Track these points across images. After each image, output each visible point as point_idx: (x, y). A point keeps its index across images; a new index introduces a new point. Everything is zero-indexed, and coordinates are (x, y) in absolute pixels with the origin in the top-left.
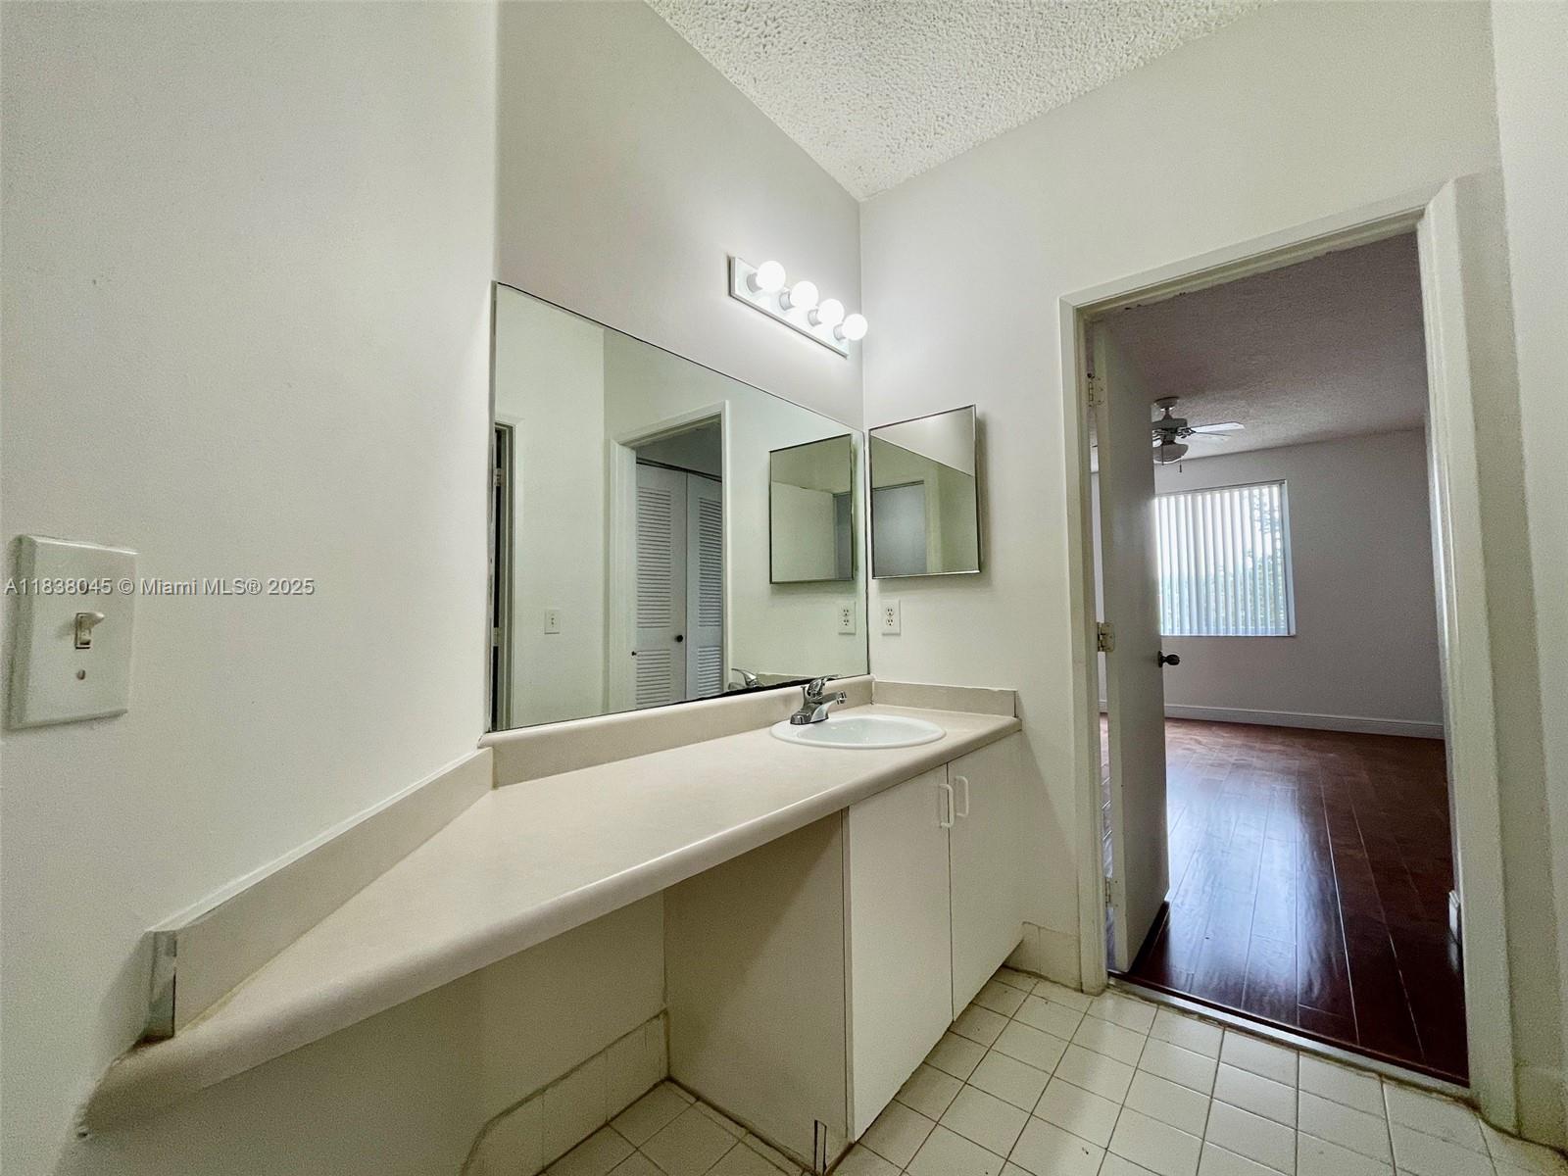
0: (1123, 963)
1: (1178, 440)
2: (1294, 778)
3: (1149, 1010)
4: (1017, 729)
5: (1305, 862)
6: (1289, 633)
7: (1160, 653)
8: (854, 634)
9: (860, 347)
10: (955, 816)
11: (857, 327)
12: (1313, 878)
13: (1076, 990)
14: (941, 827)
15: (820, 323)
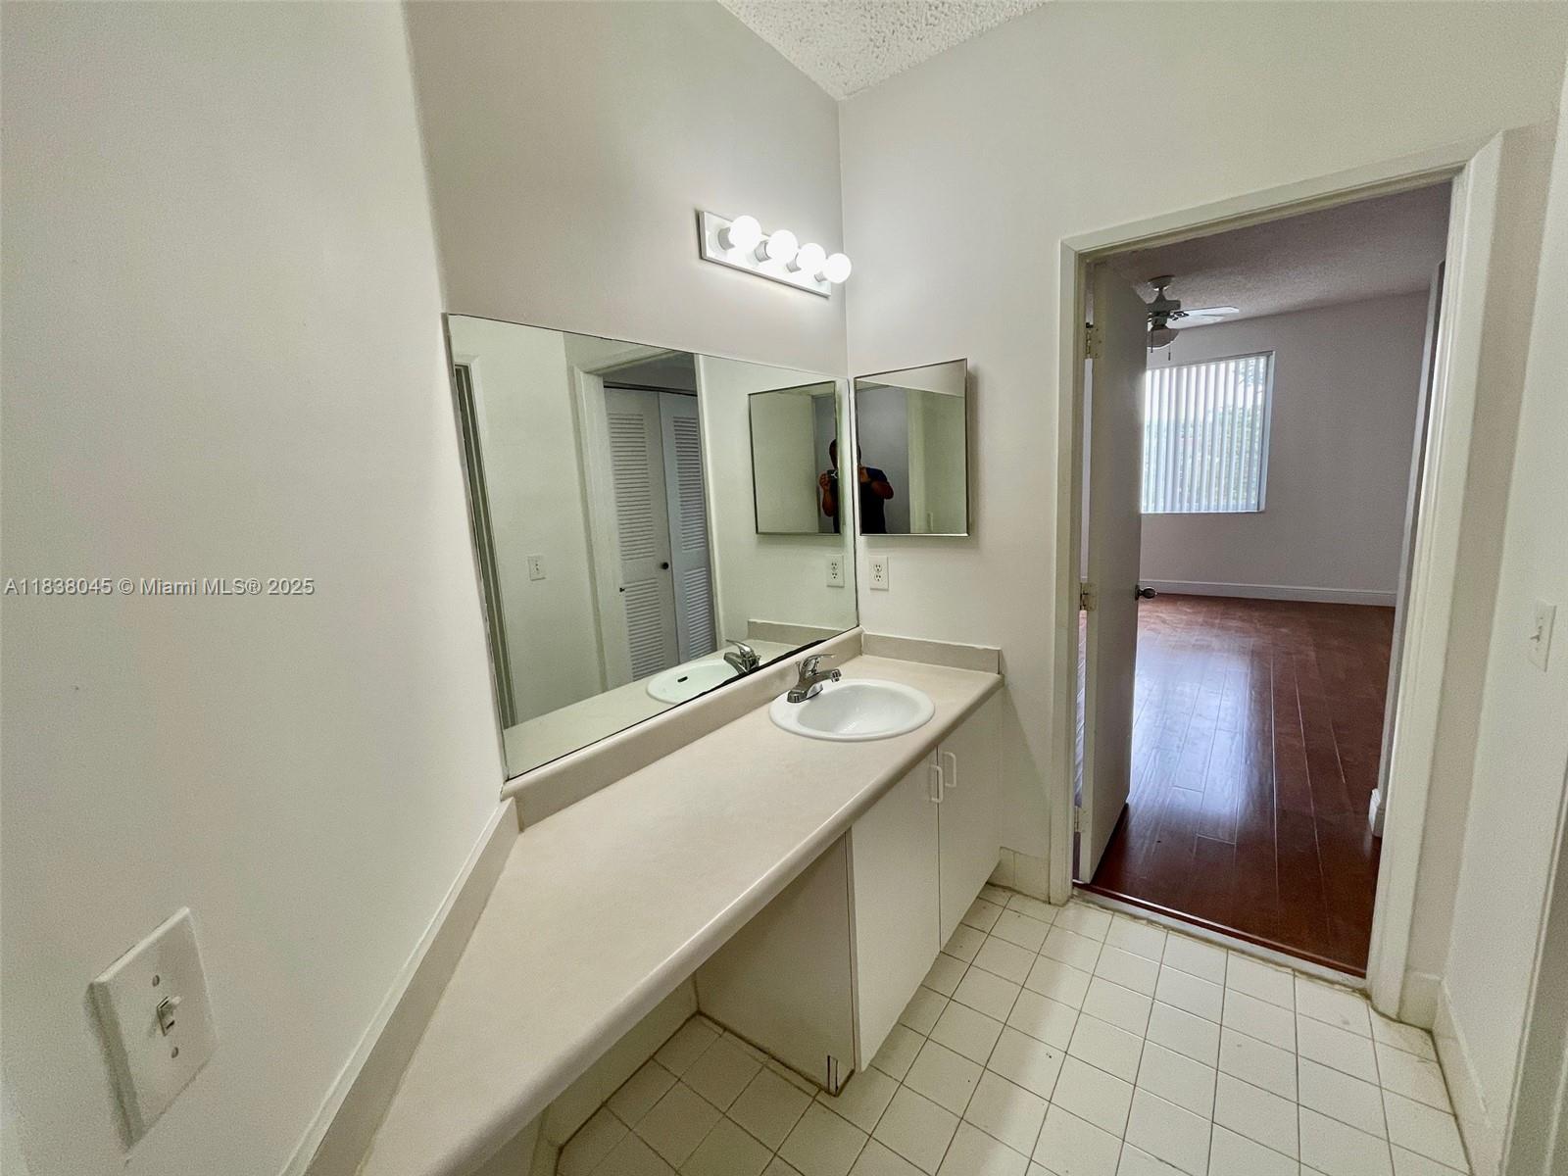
0: (1086, 874)
1: (1170, 324)
2: (1247, 659)
3: (1106, 916)
4: (1001, 686)
5: (1249, 754)
6: (1258, 509)
7: (1137, 587)
8: (842, 587)
9: (842, 291)
10: (944, 786)
11: (838, 268)
12: (1255, 772)
13: (1044, 902)
14: (930, 801)
15: (799, 269)
